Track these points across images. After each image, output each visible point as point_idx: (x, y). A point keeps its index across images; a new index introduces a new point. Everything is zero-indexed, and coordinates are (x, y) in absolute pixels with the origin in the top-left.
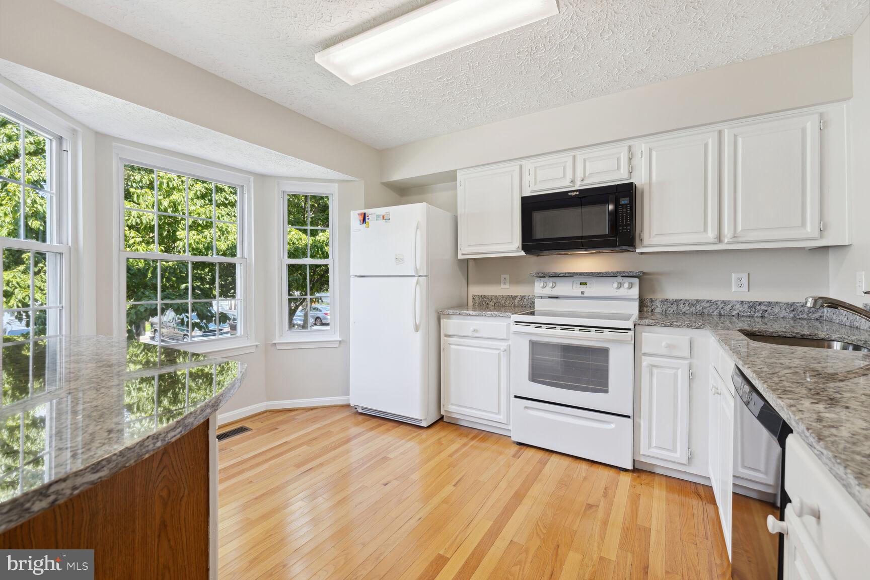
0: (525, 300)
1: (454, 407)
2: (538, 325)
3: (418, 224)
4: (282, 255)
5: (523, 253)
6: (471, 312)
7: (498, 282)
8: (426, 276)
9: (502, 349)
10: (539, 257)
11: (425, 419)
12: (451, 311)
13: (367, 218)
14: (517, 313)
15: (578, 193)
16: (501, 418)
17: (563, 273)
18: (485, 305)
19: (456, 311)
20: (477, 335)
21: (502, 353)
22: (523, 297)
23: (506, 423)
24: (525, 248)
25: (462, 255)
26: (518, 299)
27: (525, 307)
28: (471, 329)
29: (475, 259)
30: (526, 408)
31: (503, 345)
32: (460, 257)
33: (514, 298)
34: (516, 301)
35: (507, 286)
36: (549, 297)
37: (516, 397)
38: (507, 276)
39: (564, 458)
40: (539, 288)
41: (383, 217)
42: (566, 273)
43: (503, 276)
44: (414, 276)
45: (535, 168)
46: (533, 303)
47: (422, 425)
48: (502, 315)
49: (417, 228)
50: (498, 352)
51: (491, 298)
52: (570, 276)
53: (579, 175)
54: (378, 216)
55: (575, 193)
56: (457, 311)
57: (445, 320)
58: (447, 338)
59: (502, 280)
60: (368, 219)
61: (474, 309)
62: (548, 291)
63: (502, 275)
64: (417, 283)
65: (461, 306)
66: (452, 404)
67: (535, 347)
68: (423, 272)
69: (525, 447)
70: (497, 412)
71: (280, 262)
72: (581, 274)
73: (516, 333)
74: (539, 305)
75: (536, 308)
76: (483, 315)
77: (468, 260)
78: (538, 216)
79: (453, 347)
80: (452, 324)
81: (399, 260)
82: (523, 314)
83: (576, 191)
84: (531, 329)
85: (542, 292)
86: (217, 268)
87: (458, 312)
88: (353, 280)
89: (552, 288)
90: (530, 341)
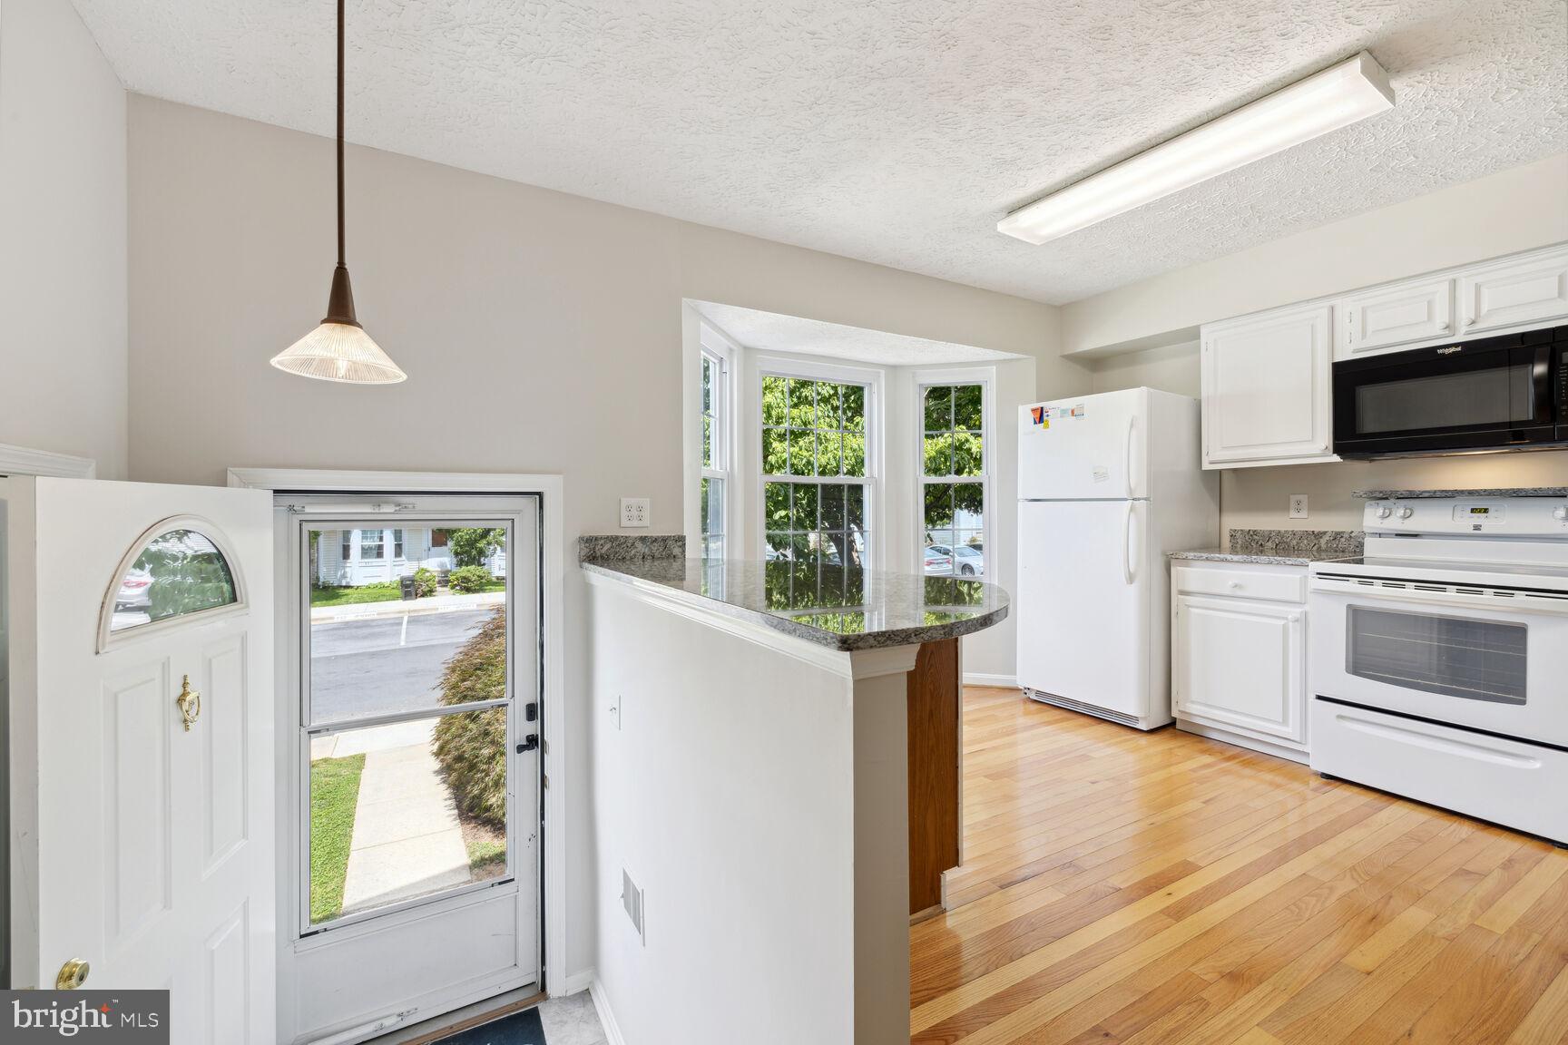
0: (1343, 540)
1: (1194, 706)
2: (1366, 579)
3: (1132, 420)
4: (918, 473)
5: (1336, 458)
6: (1229, 557)
7: (1285, 508)
8: (1146, 499)
9: (1290, 617)
10: (1373, 464)
11: (1144, 718)
12: (1191, 555)
13: (1045, 414)
14: (1324, 559)
15: (1459, 349)
16: (1290, 730)
17: (1429, 492)
18: (1253, 545)
19: (1199, 554)
20: (1239, 593)
21: (1291, 624)
22: (1337, 533)
23: (1298, 739)
24: (1338, 449)
25: (1211, 463)
26: (1326, 538)
27: (1343, 551)
28: (1230, 583)
29: (1235, 470)
30: (1340, 717)
31: (1295, 612)
32: (1206, 466)
33: (1319, 535)
34: (1323, 541)
35: (1304, 514)
36: (1397, 535)
37: (1319, 698)
38: (1304, 498)
39: (1421, 809)
40: (1372, 518)
41: (1073, 412)
42: (1435, 492)
43: (1294, 498)
44: (1126, 500)
45: (1364, 310)
46: (1361, 545)
47: (1138, 726)
48: (1290, 562)
49: (1132, 426)
50: (1283, 622)
51: (1269, 536)
52: (1446, 497)
53: (1465, 312)
54: (1064, 412)
55: (1452, 350)
56: (1203, 555)
57: (1179, 568)
58: (1182, 597)
59: (1293, 504)
60: (1048, 416)
61: (1234, 550)
62: (1396, 522)
63: (1291, 497)
64: (1132, 509)
65: (1208, 547)
66: (1193, 702)
67: (1358, 617)
68: (1142, 492)
69: (1338, 783)
70: (1281, 720)
71: (916, 481)
72: (1471, 493)
73: (1318, 592)
74: (1371, 547)
75: (1366, 554)
76: (1252, 562)
77: (1220, 471)
78: (1369, 396)
79: (1193, 610)
80: (1193, 575)
81: (1099, 475)
82: (1337, 562)
83: (1456, 345)
84: (1352, 586)
85: (1382, 526)
86: (846, 490)
87: (1205, 555)
88: (1022, 507)
89: (1404, 517)
90: (1349, 606)
